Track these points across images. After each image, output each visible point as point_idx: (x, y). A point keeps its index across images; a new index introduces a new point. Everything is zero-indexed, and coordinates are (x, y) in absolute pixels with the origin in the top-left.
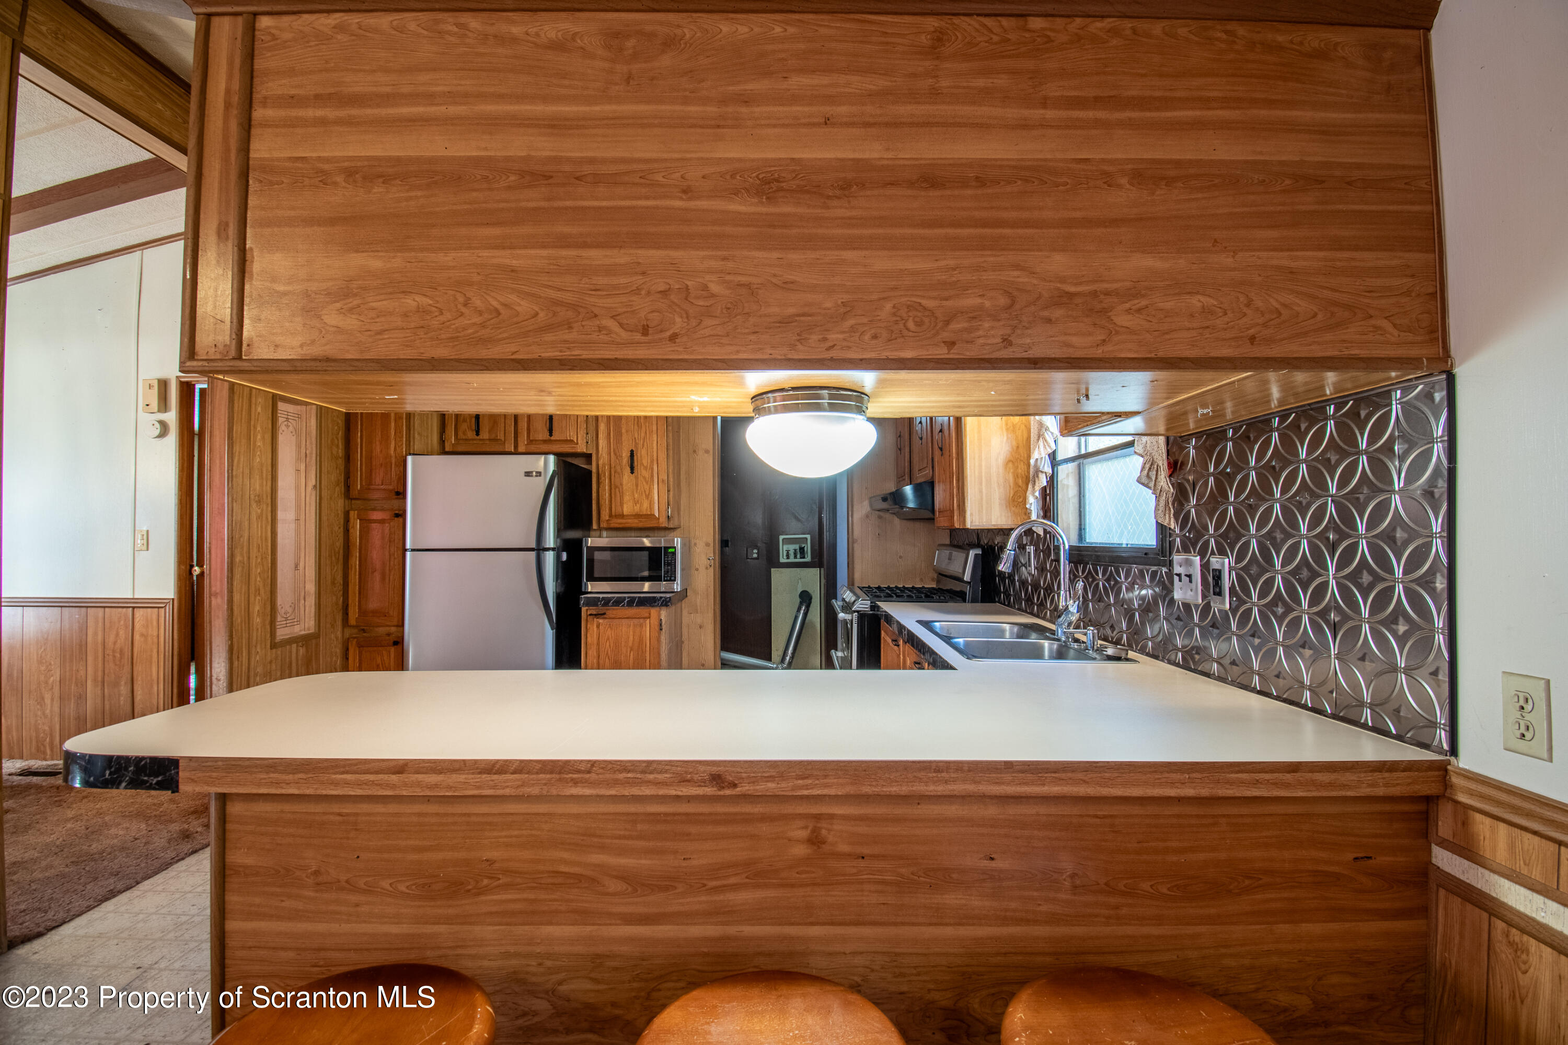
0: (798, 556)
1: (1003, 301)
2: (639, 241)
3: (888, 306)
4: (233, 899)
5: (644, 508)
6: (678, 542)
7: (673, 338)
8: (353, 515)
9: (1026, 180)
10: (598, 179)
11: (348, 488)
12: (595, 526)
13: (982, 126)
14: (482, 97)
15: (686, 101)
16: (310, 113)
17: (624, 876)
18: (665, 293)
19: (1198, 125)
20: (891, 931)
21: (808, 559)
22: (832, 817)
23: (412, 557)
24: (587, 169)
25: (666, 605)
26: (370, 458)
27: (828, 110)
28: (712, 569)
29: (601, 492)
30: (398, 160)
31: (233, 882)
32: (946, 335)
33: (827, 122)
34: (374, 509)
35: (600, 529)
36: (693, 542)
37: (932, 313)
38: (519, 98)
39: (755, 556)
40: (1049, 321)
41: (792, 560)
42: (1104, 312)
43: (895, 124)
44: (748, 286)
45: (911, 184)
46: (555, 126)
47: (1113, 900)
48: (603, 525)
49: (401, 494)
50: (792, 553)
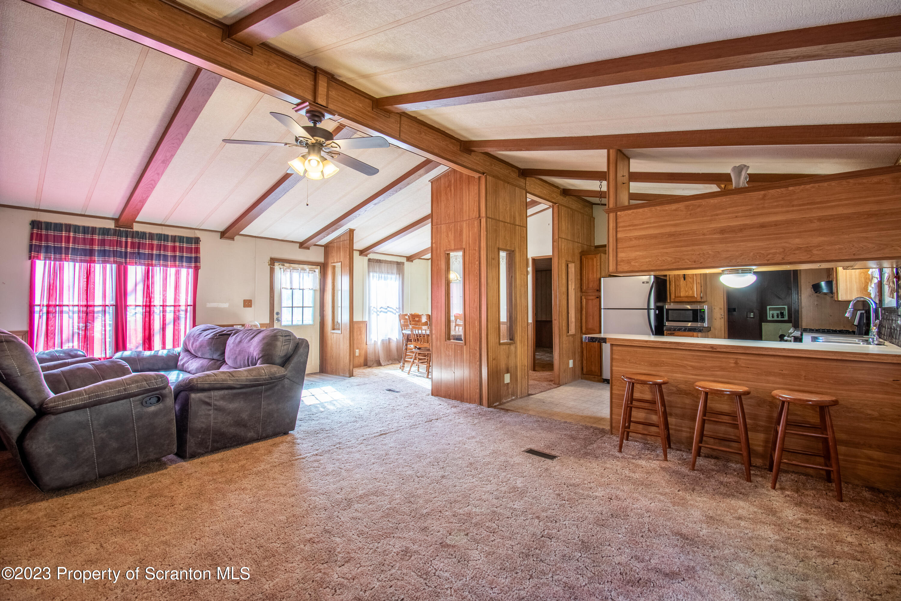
0: (780, 317)
1: (782, 250)
2: (693, 245)
3: (752, 253)
4: (614, 363)
5: (690, 293)
6: (706, 307)
7: (701, 263)
8: (583, 297)
9: (788, 224)
10: (684, 234)
11: (581, 289)
12: (668, 301)
13: (776, 213)
14: (661, 222)
15: (703, 217)
16: (628, 228)
17: (691, 366)
18: (699, 254)
19: (838, 206)
20: (756, 383)
21: (786, 318)
22: (740, 359)
23: (604, 312)
24: (682, 233)
25: (701, 332)
26: (588, 279)
27: (737, 214)
28: (723, 319)
29: (671, 288)
30: (644, 235)
31: (614, 361)
32: (767, 258)
33: (736, 217)
34: (590, 296)
35: (671, 302)
36: (713, 307)
37: (763, 254)
38: (668, 221)
39: (752, 316)
40: (795, 254)
41: (775, 318)
42: (810, 251)
43: (753, 215)
44: (718, 252)
45: (757, 227)
46: (675, 225)
47: (816, 383)
48: (672, 300)
49: (599, 290)
50: (775, 315)
